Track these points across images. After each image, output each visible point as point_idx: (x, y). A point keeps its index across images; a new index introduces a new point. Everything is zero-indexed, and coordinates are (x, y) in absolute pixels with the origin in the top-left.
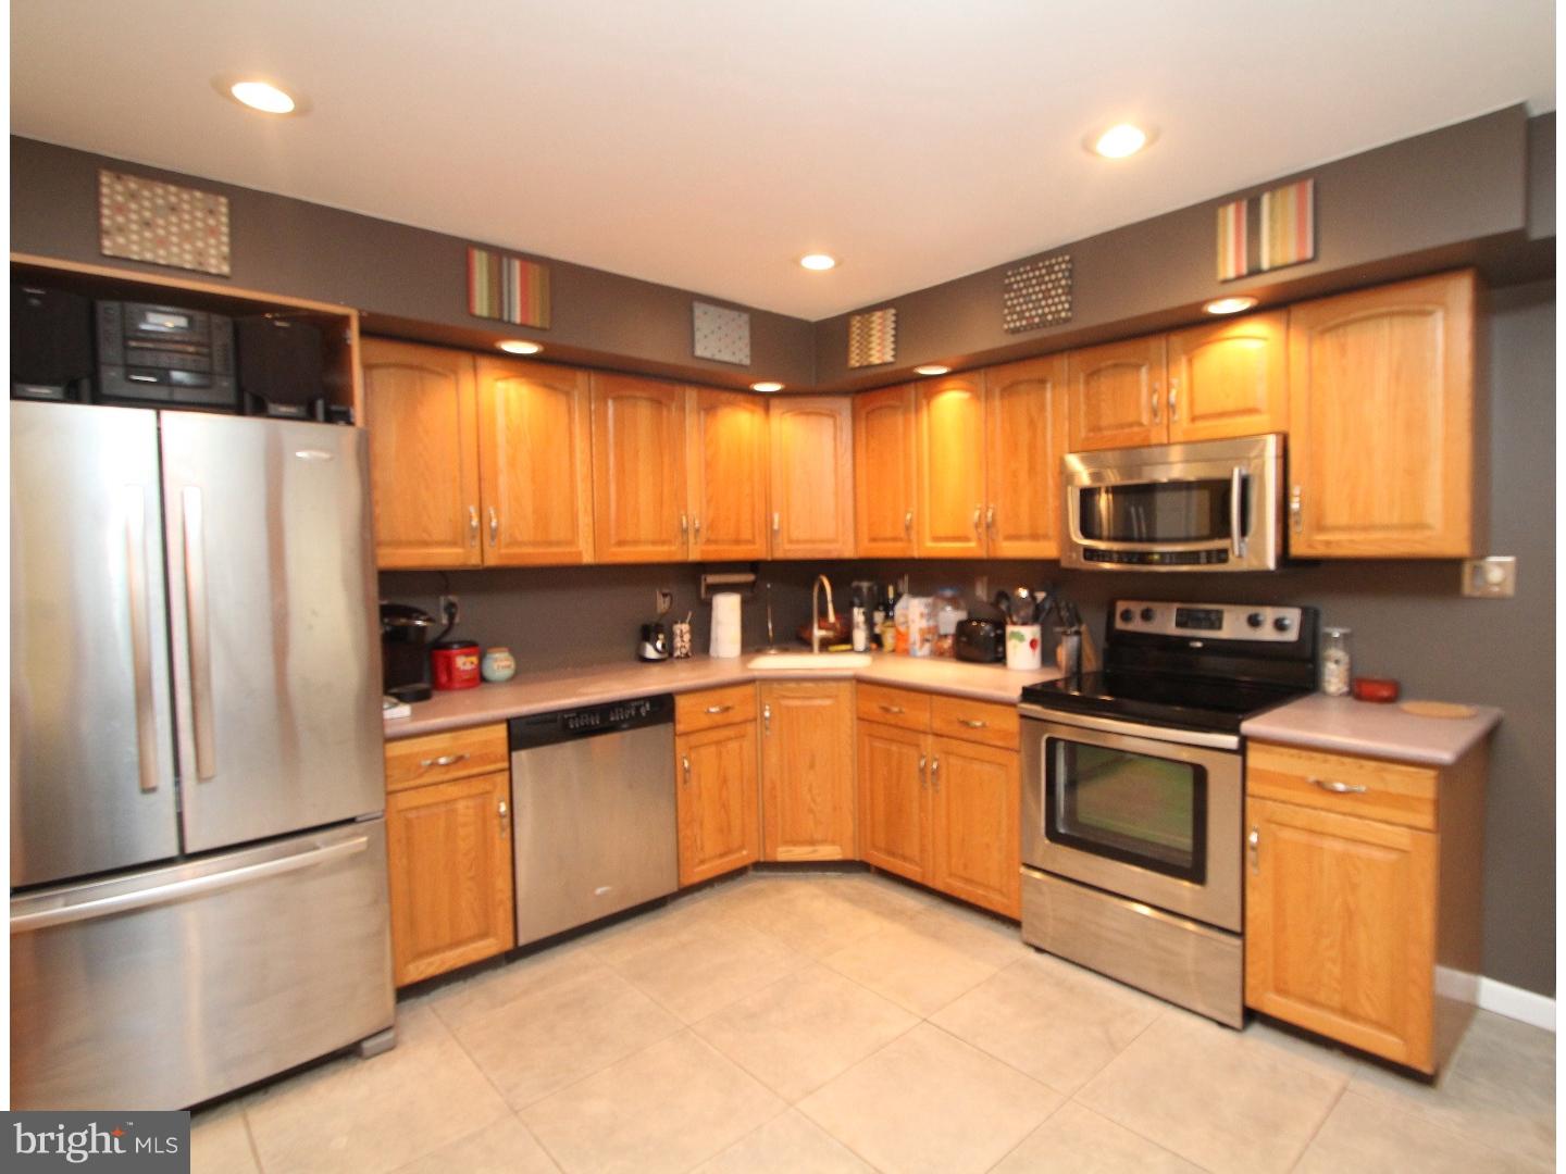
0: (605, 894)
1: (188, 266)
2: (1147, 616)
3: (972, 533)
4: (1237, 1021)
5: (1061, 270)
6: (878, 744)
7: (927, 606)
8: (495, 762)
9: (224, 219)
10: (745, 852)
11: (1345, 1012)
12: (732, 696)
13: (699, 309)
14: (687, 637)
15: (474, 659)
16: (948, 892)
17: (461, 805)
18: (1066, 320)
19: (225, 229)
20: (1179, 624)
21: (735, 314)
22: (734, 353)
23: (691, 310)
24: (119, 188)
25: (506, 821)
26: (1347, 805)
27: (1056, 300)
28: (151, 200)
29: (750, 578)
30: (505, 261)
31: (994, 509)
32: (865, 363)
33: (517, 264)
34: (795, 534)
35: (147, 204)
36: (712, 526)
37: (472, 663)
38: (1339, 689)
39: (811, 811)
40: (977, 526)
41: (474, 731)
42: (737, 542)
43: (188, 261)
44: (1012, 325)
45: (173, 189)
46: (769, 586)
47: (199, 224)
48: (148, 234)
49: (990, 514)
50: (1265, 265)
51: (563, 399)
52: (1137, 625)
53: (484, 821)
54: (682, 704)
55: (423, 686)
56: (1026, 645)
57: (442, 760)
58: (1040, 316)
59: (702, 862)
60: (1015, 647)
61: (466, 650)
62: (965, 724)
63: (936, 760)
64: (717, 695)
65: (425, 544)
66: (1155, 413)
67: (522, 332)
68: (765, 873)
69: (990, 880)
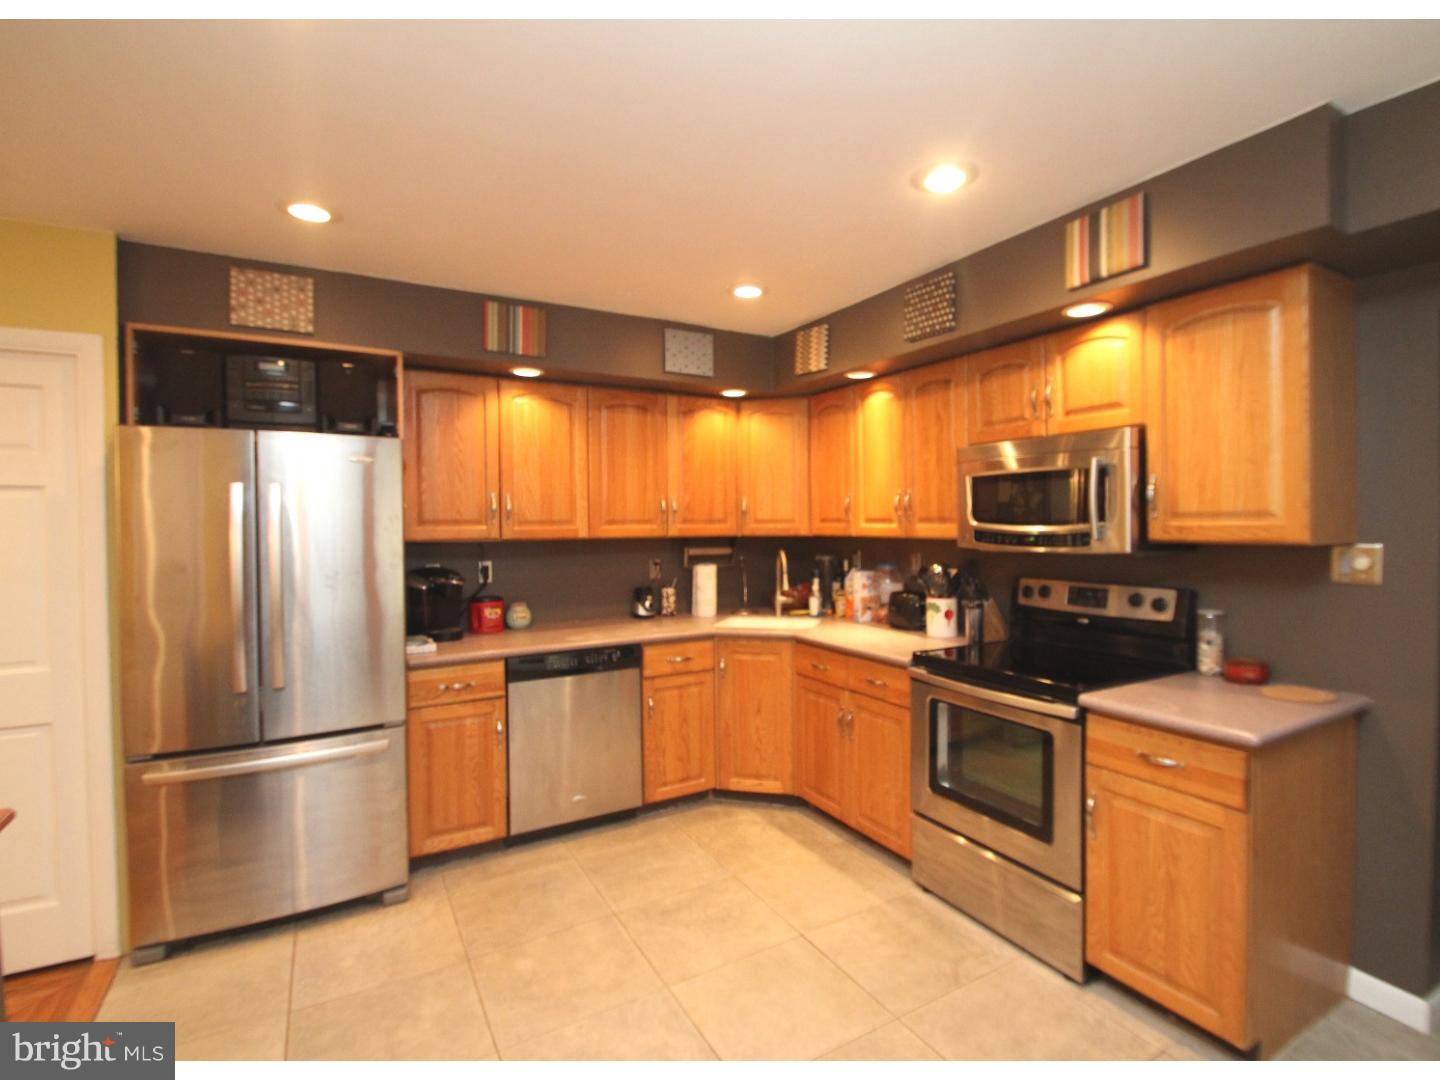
0: (580, 801)
1: (286, 328)
2: (1045, 592)
3: (894, 516)
4: (1078, 975)
5: (947, 286)
6: (812, 697)
7: (869, 578)
8: (492, 690)
9: (310, 294)
10: (703, 780)
11: (1169, 979)
12: (692, 649)
13: (669, 333)
14: (672, 599)
15: (499, 611)
16: (860, 829)
17: (468, 722)
18: (951, 329)
19: (310, 301)
20: (1071, 601)
21: (699, 335)
22: (699, 368)
23: (663, 337)
24: (242, 278)
25: (502, 737)
26: (1167, 778)
27: (943, 312)
28: (263, 285)
29: (726, 551)
30: (511, 308)
31: (910, 495)
32: (806, 371)
33: (520, 310)
34: (761, 515)
35: (260, 287)
36: (688, 508)
37: (496, 613)
38: (1211, 669)
39: (758, 750)
40: (896, 509)
41: (480, 666)
42: (711, 521)
43: (286, 325)
44: (910, 335)
45: (276, 276)
46: (742, 558)
47: (293, 299)
48: (260, 309)
49: (907, 498)
50: (1104, 272)
51: (565, 408)
52: (1037, 602)
53: (486, 735)
54: (649, 654)
55: (456, 629)
56: (941, 615)
57: (457, 686)
58: (930, 326)
59: (665, 784)
60: (932, 617)
61: (492, 604)
62: (871, 682)
63: (851, 713)
64: (679, 647)
65: (457, 522)
66: (1034, 407)
67: (527, 361)
68: (723, 800)
69: (889, 823)
